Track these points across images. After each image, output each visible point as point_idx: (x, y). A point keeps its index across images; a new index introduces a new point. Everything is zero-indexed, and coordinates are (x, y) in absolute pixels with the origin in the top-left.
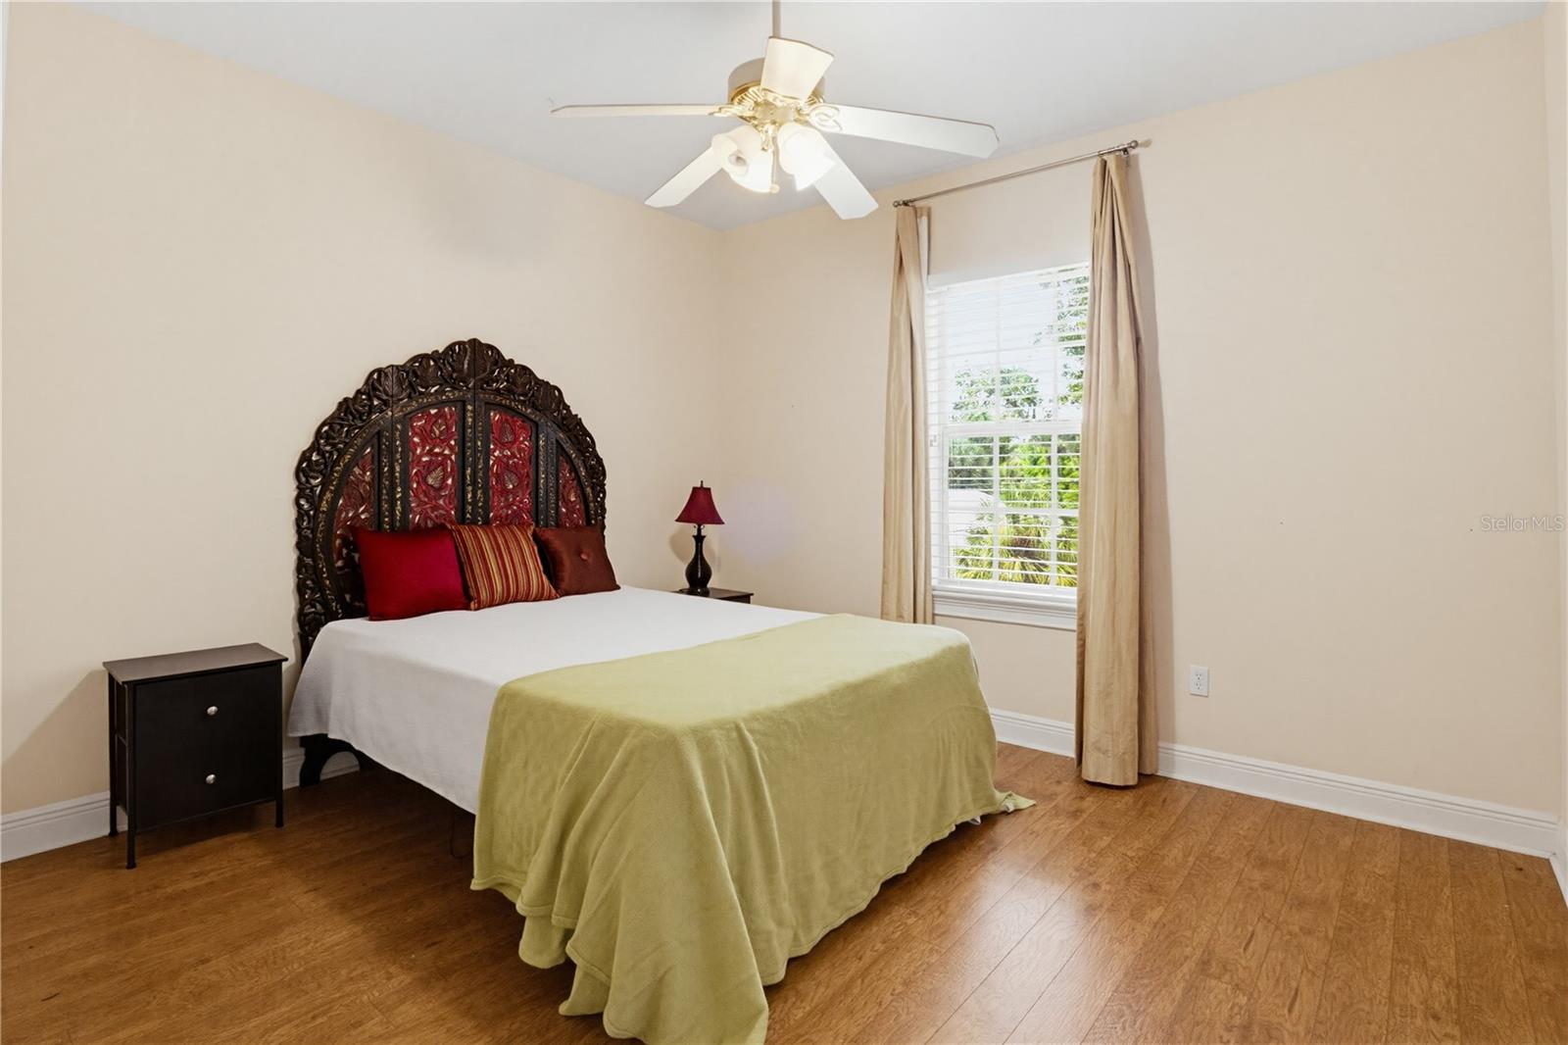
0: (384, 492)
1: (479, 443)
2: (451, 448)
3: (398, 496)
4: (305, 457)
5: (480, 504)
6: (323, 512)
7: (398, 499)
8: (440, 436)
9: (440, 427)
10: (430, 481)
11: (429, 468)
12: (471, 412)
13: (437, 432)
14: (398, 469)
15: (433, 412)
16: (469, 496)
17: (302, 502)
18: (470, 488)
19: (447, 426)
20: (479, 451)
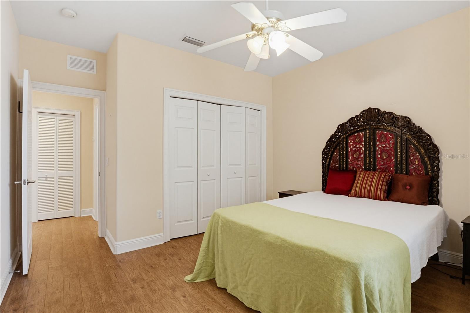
0: (341, 159)
1: (371, 143)
2: (362, 145)
3: (345, 160)
4: (324, 150)
5: (372, 164)
6: (327, 164)
7: (344, 161)
8: (358, 142)
9: (358, 139)
10: (355, 156)
11: (355, 151)
12: (368, 133)
13: (357, 141)
14: (344, 152)
15: (356, 134)
16: (368, 161)
17: (323, 161)
18: (368, 158)
19: (360, 139)
20: (371, 146)
